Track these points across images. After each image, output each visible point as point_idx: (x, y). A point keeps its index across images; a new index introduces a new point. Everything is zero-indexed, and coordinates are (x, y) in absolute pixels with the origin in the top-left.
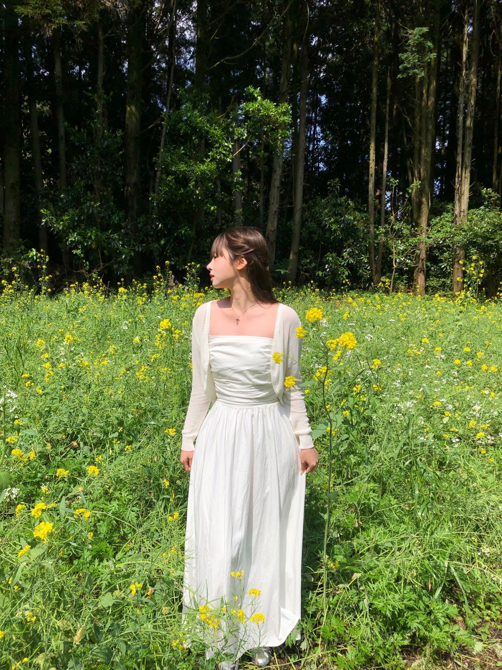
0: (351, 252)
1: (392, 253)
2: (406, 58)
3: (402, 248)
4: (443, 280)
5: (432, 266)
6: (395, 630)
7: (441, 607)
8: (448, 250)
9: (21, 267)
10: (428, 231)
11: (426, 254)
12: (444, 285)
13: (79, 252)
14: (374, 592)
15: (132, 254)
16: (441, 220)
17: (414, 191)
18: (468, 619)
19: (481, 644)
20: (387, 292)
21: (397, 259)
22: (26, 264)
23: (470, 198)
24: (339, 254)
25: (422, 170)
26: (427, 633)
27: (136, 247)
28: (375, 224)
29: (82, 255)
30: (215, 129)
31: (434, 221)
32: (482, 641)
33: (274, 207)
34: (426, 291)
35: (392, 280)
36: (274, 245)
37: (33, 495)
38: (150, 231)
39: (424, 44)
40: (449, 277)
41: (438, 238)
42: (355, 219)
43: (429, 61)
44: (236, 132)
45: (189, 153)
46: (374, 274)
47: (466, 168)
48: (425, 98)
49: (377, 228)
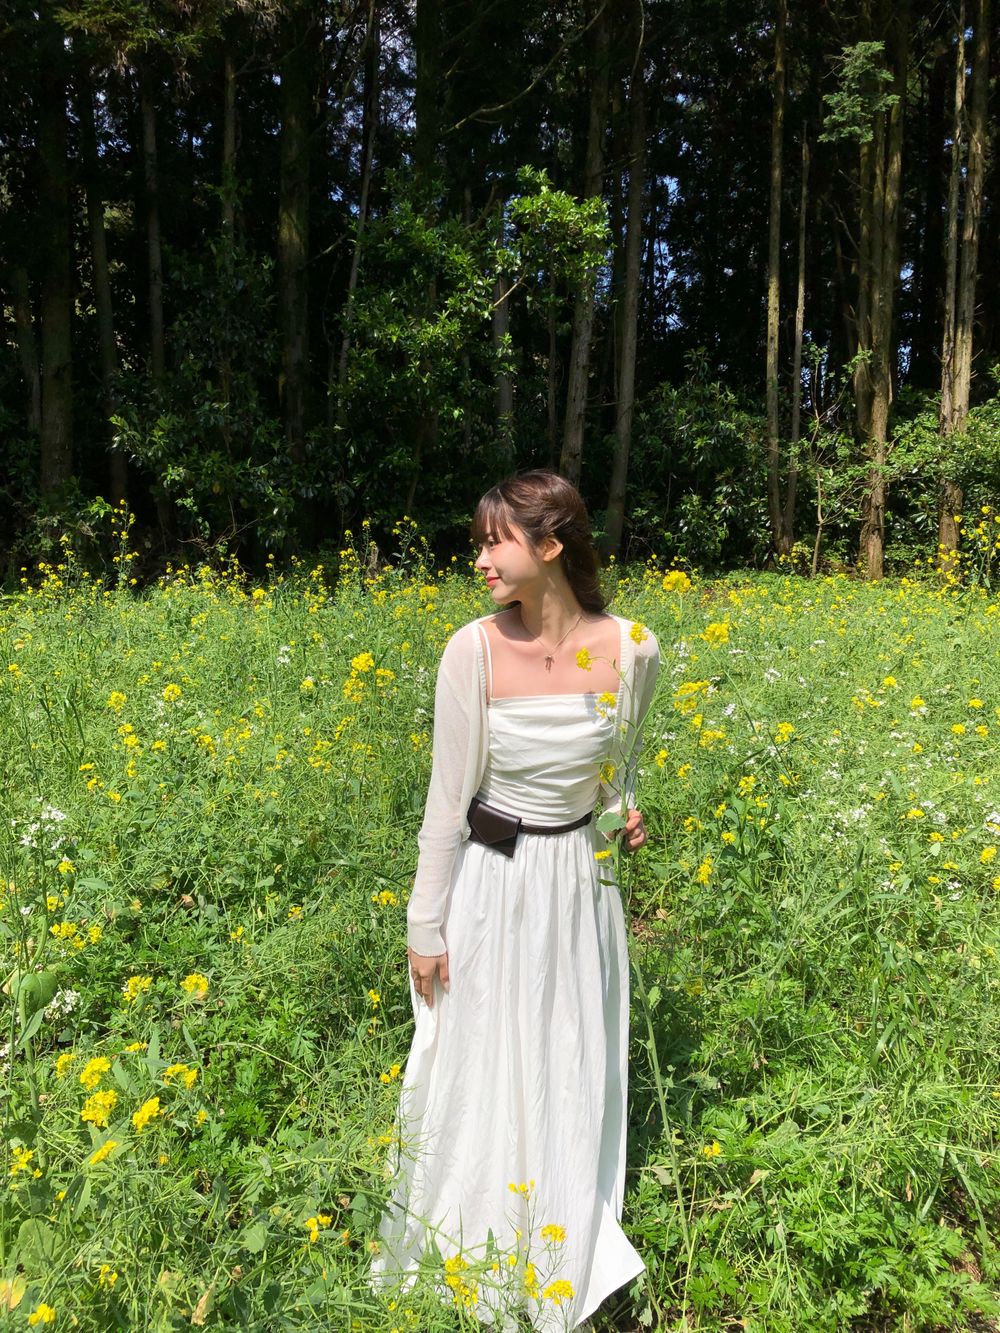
0: (730, 494)
1: (815, 496)
2: (838, 104)
3: (834, 483)
4: (919, 547)
5: (896, 521)
6: (838, 1283)
7: (931, 1237)
8: (929, 488)
9: (77, 534)
10: (887, 449)
11: (885, 496)
13: (188, 502)
14: (797, 1209)
16: (912, 429)
17: (858, 370)
18: (986, 1259)
20: (804, 572)
21: (825, 506)
22: (86, 528)
23: (973, 383)
24: (708, 498)
25: (875, 328)
26: (904, 1293)
27: (303, 490)
28: (780, 437)
29: (196, 509)
30: (457, 253)
31: (899, 431)
33: (578, 405)
34: (886, 570)
35: (815, 549)
37: (105, 1005)
38: (332, 459)
39: (875, 75)
40: (930, 541)
41: (908, 464)
42: (739, 427)
43: (884, 109)
44: (499, 258)
45: (405, 302)
46: (779, 536)
47: (964, 322)
48: (879, 183)
49: (784, 446)
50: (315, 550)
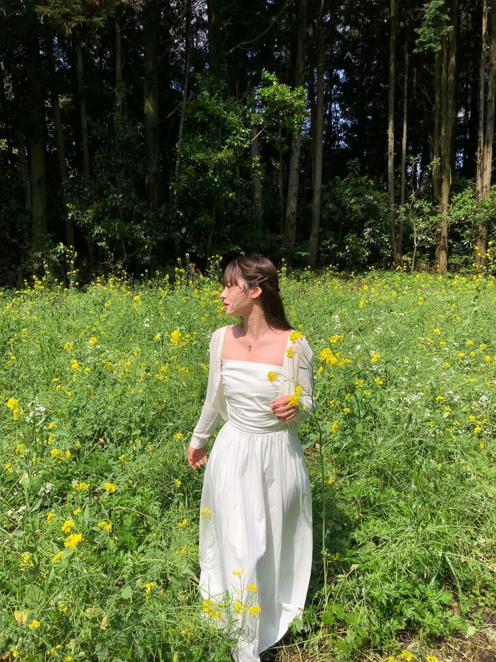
0: (371, 232)
1: (413, 232)
2: (422, 33)
3: (423, 226)
4: (465, 257)
5: (454, 244)
6: (391, 616)
7: (435, 594)
8: (470, 227)
9: (50, 261)
10: (449, 208)
11: (448, 232)
12: (466, 263)
13: (104, 244)
14: (371, 581)
15: (155, 243)
16: (462, 197)
17: (434, 167)
19: (474, 628)
20: (408, 271)
21: (417, 237)
22: (55, 258)
23: (493, 173)
24: (360, 235)
25: (442, 146)
26: (420, 619)
27: (158, 236)
28: (395, 203)
29: (107, 247)
30: (233, 116)
31: (455, 198)
32: (475, 625)
33: (293, 189)
34: (449, 268)
35: (413, 259)
36: (295, 227)
37: (64, 489)
38: (171, 220)
39: (440, 17)
40: (471, 254)
41: (460, 216)
42: (375, 199)
43: (446, 34)
44: (253, 118)
45: (207, 141)
46: (395, 253)
47: (488, 142)
48: (444, 72)
49: (398, 208)
50: (164, 266)
